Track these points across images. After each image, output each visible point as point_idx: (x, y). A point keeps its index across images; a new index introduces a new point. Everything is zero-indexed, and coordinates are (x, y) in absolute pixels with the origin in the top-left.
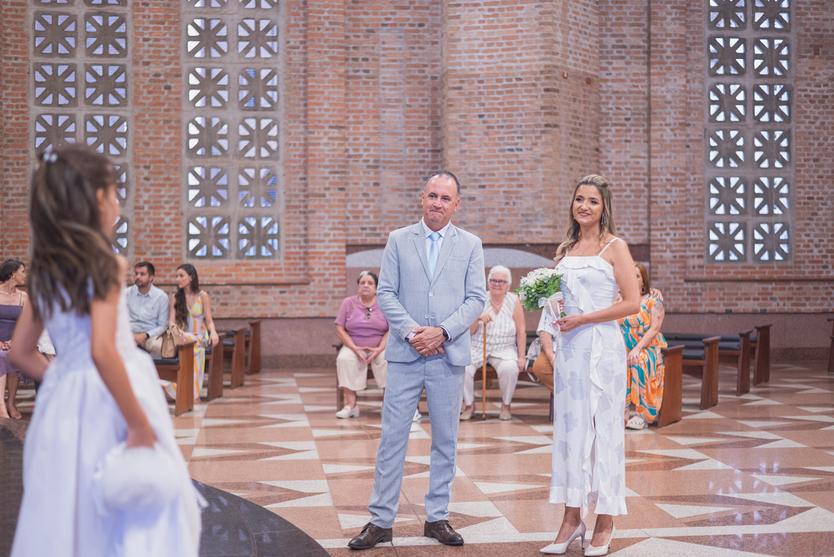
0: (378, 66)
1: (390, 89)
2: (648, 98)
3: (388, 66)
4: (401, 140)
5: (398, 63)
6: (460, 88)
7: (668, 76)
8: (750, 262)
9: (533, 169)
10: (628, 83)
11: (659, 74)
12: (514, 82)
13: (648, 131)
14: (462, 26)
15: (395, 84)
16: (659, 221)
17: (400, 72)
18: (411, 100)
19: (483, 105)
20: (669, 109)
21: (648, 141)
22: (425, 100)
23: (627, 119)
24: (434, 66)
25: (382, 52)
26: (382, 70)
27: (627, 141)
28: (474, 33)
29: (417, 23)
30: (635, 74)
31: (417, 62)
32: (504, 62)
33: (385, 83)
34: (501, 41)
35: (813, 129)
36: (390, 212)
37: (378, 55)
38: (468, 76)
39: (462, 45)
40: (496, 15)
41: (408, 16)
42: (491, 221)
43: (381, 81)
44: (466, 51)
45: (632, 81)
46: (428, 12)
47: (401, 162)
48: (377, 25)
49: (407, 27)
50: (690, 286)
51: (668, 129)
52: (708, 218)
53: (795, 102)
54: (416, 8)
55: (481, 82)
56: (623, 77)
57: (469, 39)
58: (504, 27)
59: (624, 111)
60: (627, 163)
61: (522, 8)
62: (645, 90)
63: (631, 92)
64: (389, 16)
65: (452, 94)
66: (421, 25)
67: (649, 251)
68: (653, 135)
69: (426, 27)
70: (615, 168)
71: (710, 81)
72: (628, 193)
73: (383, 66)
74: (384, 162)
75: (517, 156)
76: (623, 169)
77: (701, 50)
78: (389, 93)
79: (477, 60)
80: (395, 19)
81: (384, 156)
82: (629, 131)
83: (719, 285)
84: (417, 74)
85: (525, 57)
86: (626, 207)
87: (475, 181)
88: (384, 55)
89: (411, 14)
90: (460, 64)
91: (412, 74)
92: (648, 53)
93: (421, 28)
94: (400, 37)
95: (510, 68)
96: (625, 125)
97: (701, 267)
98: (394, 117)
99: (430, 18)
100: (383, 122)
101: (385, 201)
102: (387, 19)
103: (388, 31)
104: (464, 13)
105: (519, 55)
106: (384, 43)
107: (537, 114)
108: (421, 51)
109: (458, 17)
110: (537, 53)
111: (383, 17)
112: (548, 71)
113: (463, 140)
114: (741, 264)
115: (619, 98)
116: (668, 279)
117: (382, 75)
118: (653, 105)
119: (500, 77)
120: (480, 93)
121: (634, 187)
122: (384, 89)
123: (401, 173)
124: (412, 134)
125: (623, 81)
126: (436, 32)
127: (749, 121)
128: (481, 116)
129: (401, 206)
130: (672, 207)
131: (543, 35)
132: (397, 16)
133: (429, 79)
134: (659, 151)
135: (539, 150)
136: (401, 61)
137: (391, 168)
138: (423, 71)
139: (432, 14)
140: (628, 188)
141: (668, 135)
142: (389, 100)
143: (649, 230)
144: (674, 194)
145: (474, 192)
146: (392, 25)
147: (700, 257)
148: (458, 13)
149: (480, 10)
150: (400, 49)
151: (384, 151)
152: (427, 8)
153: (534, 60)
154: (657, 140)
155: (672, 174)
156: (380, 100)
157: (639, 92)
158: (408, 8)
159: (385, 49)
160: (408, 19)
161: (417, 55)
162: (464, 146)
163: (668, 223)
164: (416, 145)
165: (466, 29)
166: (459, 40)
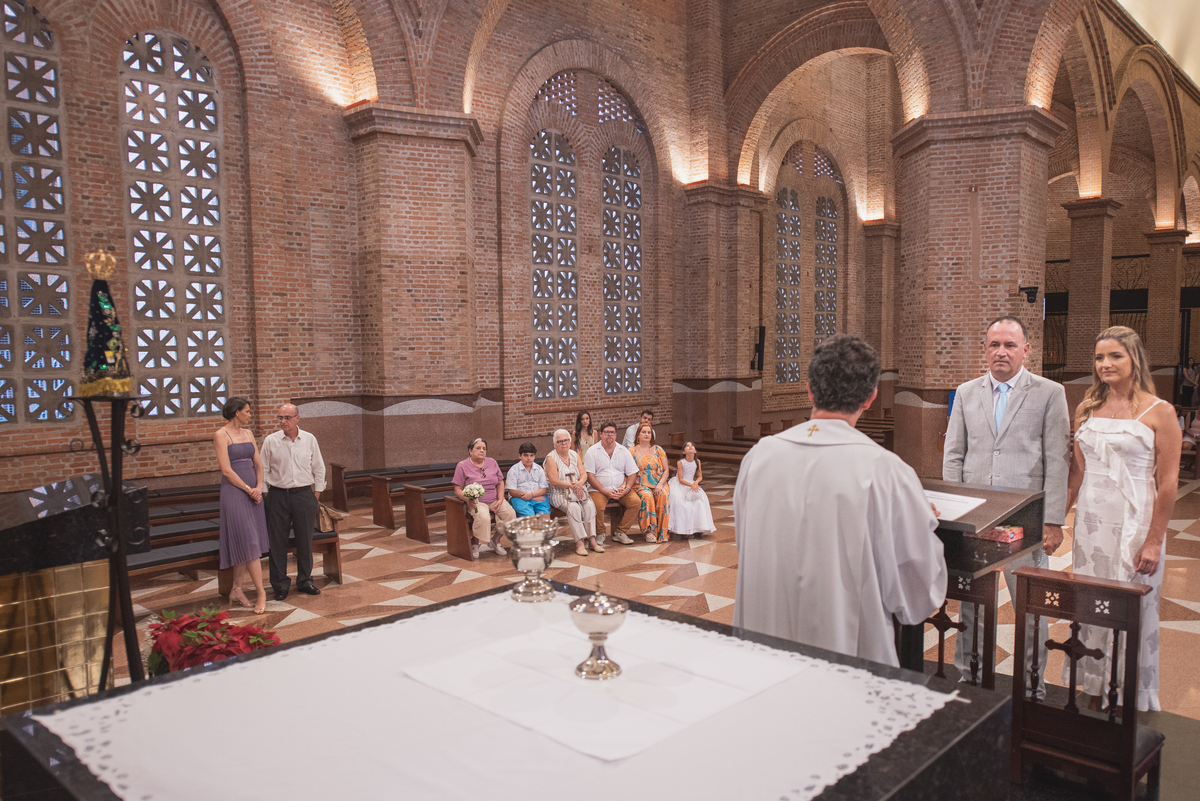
0: (309, 241)
1: (319, 262)
2: (500, 277)
3: (317, 241)
4: (330, 306)
5: (325, 239)
6: (391, 266)
7: (512, 262)
8: (557, 398)
9: (452, 335)
10: (486, 266)
11: (508, 261)
12: (436, 264)
13: (500, 303)
14: (392, 215)
15: (323, 257)
16: (509, 371)
17: (327, 247)
18: (336, 272)
19: (411, 281)
20: (513, 288)
21: (501, 311)
22: (347, 273)
23: (486, 294)
24: (353, 244)
25: (312, 229)
26: (312, 244)
27: (486, 310)
28: (402, 222)
29: (339, 205)
30: (490, 260)
31: (340, 239)
32: (427, 247)
33: (315, 256)
34: (424, 230)
35: (589, 304)
36: (323, 369)
37: (309, 230)
38: (397, 257)
39: (392, 231)
40: (420, 209)
41: (332, 199)
42: (420, 376)
43: (312, 254)
44: (396, 236)
45: (489, 264)
46: (347, 196)
47: (330, 325)
48: (307, 204)
49: (331, 208)
50: (527, 417)
51: (513, 302)
52: (534, 367)
53: (580, 285)
54: (338, 192)
55: (409, 262)
56: (483, 261)
57: (397, 226)
58: (426, 219)
59: (484, 287)
60: (487, 327)
61: (441, 205)
62: (496, 272)
63: (488, 273)
64: (316, 197)
65: (385, 271)
66: (342, 207)
67: (503, 394)
68: (505, 306)
69: (346, 209)
70: (479, 331)
71: (534, 267)
72: (487, 350)
73: (313, 241)
74: (317, 325)
75: (440, 324)
76: (484, 332)
77: (528, 244)
78: (319, 265)
79: (405, 244)
80: (321, 200)
81: (317, 320)
82: (487, 302)
83: (544, 416)
84: (340, 249)
85: (444, 245)
86: (487, 361)
87: (406, 344)
88: (313, 231)
89: (334, 196)
90: (391, 246)
91: (336, 249)
92: (499, 244)
93: (342, 210)
94: (326, 216)
95: (433, 253)
96: (484, 298)
97: (530, 403)
98: (322, 285)
99: (349, 202)
100: (315, 290)
101: (318, 359)
102: (315, 199)
103: (316, 210)
104: (394, 204)
105: (439, 243)
106: (313, 220)
107: (455, 291)
108: (342, 230)
109: (389, 206)
110: (453, 243)
111: (312, 197)
112: (462, 258)
113: (394, 310)
114: (552, 400)
115: (481, 277)
116: (515, 413)
117: (312, 249)
118: (504, 284)
119: (425, 260)
120: (408, 272)
121: (491, 346)
122: (314, 261)
123: (330, 335)
124: (338, 301)
125: (483, 264)
126: (353, 214)
127: (555, 297)
128: (409, 291)
129: (331, 364)
130: (517, 361)
131: (458, 229)
132: (323, 198)
133: (349, 255)
134: (508, 319)
135: (457, 320)
136: (327, 237)
137: (322, 330)
138: (345, 248)
139: (349, 199)
140: (487, 346)
141: (514, 308)
142: (319, 271)
143: (502, 378)
144: (517, 351)
145: (405, 353)
146: (319, 205)
147: (530, 396)
148: (388, 203)
149: (406, 203)
150: (326, 227)
151: (316, 315)
152: (347, 193)
153: (452, 248)
154: (507, 311)
155: (517, 336)
156: (311, 270)
157: (493, 273)
158: (332, 191)
159: (314, 226)
160: (332, 202)
161: (340, 233)
162: (396, 315)
163: (515, 373)
164: (342, 311)
165: (395, 217)
166: (389, 226)
